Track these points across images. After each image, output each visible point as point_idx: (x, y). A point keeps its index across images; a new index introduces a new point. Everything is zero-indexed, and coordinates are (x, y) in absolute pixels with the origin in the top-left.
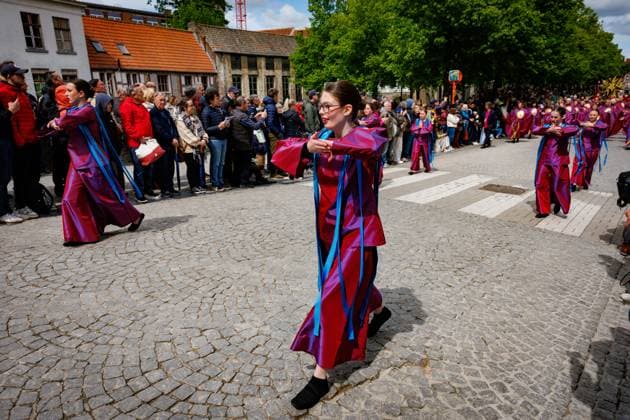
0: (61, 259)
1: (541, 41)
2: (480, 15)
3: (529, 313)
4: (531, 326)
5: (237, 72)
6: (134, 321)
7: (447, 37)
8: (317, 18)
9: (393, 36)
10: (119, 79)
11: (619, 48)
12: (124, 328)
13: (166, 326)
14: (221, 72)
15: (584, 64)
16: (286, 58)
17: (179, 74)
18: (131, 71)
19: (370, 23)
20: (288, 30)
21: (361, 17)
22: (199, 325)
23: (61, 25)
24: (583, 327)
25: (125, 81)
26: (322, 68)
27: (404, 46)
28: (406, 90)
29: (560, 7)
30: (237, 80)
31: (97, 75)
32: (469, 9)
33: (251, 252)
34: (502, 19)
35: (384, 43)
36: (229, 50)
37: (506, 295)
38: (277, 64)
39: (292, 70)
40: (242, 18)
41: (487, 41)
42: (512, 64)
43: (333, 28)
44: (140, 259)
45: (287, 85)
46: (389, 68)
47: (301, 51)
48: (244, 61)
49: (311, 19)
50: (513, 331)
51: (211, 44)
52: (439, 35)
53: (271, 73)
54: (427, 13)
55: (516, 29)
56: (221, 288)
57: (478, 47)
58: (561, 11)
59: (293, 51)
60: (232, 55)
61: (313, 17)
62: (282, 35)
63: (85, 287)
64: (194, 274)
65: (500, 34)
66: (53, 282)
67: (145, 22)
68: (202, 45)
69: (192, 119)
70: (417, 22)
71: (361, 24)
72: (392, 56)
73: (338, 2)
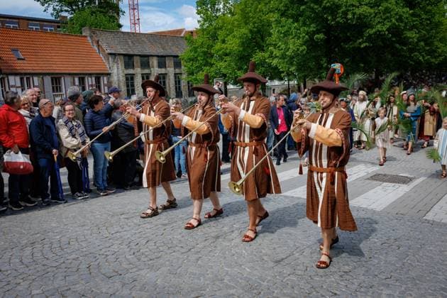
1: (412, 35)
2: (354, 14)
5: (131, 71)
7: (325, 34)
8: (205, 20)
10: (12, 83)
14: (115, 71)
16: (177, 56)
17: (73, 75)
18: (26, 74)
19: (254, 23)
20: (180, 31)
21: (246, 19)
25: (19, 84)
26: (211, 65)
27: (286, 43)
28: (294, 82)
29: (428, 5)
30: (130, 79)
32: (344, 9)
34: (374, 17)
35: (268, 40)
36: (122, 52)
38: (170, 62)
39: (183, 67)
40: (135, 22)
41: (363, 36)
43: (221, 28)
45: (179, 82)
46: (275, 62)
47: (191, 51)
48: (137, 60)
49: (199, 21)
51: (104, 46)
52: (318, 32)
53: (163, 71)
55: (388, 25)
57: (356, 41)
58: (429, 7)
59: (184, 51)
60: (124, 55)
61: (200, 19)
62: (174, 36)
65: (374, 30)
67: (41, 28)
68: (97, 49)
69: (75, 124)
70: (297, 21)
71: (246, 24)
72: (277, 52)
73: (224, 6)
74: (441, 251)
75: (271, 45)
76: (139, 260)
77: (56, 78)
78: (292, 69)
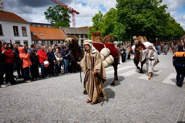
0: (17, 98)
1: (158, 27)
2: (140, 21)
3: (161, 112)
4: (162, 117)
6: (37, 119)
7: (131, 27)
8: (95, 24)
9: (116, 28)
10: (39, 43)
11: (182, 27)
12: (33, 121)
13: (46, 120)
15: (172, 33)
16: (87, 35)
17: (56, 40)
18: (43, 40)
20: (87, 27)
21: (107, 23)
22: (57, 119)
23: (24, 29)
24: (179, 116)
25: (41, 43)
27: (119, 30)
28: (121, 42)
31: (33, 42)
32: (137, 19)
33: (74, 94)
34: (147, 22)
35: (114, 29)
36: (71, 33)
37: (153, 106)
38: (84, 36)
39: (88, 38)
40: (74, 24)
41: (143, 28)
42: (151, 34)
43: (99, 26)
44: (41, 97)
46: (116, 36)
47: (91, 33)
50: (156, 118)
51: (65, 32)
52: (129, 27)
53: (82, 39)
54: (125, 21)
55: (151, 24)
56: (64, 106)
59: (88, 33)
61: (93, 23)
62: (85, 28)
63: (23, 108)
64: (56, 102)
65: (146, 26)
66: (14, 106)
67: (47, 27)
68: (63, 32)
69: (58, 54)
70: (123, 24)
71: (107, 25)
72: (116, 33)
73: (101, 19)
74: (167, 92)
75: (114, 31)
76: (78, 93)
77: (52, 41)
78: (121, 38)
